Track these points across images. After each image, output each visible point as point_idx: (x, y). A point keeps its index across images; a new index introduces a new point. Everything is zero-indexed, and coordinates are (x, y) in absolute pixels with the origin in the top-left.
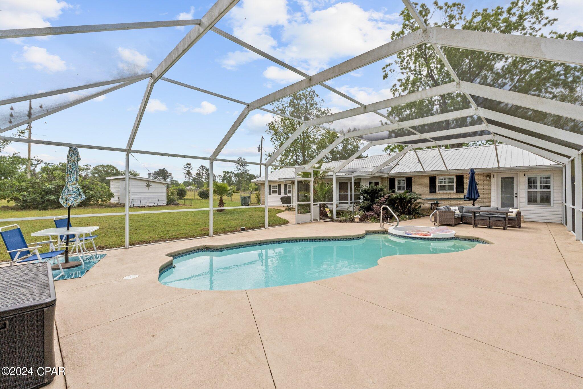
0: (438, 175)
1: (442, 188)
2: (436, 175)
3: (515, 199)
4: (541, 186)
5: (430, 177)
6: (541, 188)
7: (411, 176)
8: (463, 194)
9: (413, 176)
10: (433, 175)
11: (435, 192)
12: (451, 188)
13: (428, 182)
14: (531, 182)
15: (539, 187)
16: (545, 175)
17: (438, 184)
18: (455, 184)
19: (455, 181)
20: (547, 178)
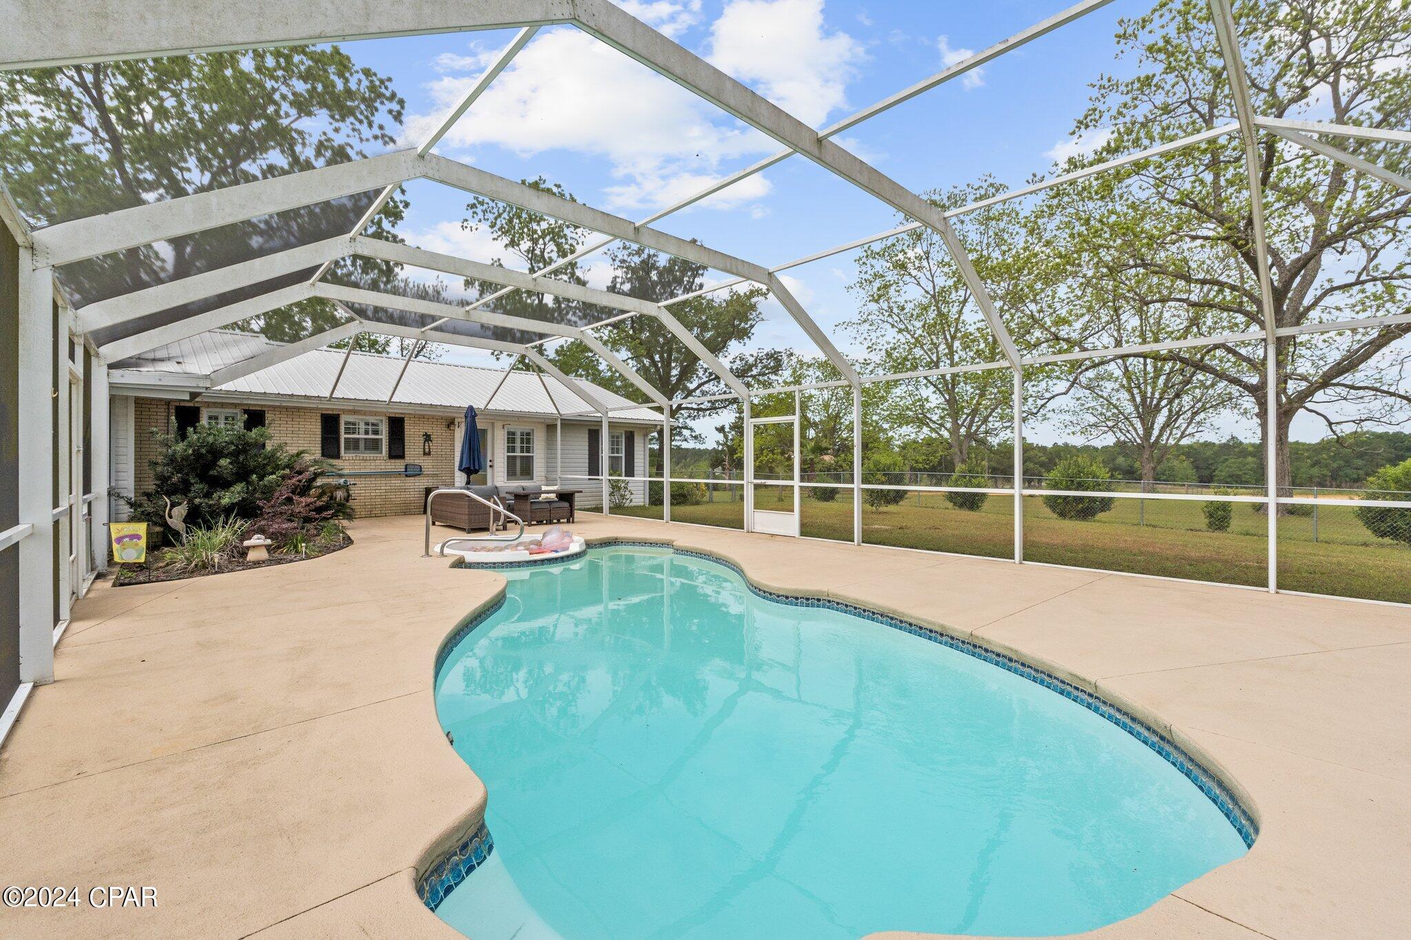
0: (344, 411)
1: (353, 445)
2: (340, 410)
3: (489, 470)
4: (522, 448)
5: (322, 415)
6: (522, 451)
7: (262, 406)
8: (402, 461)
9: (269, 406)
10: (332, 410)
11: (338, 456)
12: (374, 445)
13: (316, 428)
14: (511, 438)
15: (518, 449)
16: (526, 428)
17: (343, 436)
18: (384, 437)
19: (384, 429)
20: (528, 434)
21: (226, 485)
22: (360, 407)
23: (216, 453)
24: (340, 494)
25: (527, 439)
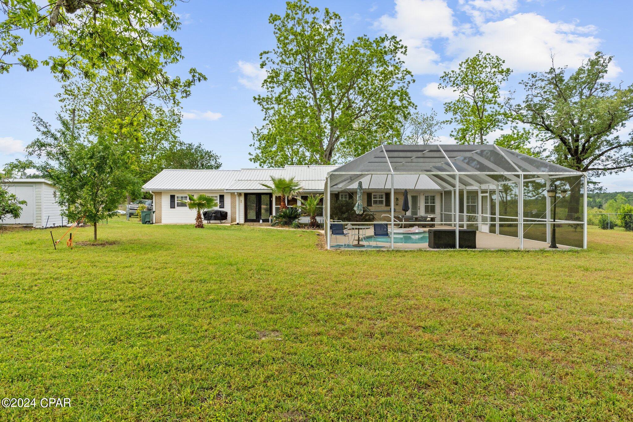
0: (373, 192)
1: (376, 202)
3: (418, 210)
5: (367, 194)
6: (431, 203)
8: (389, 207)
10: (370, 192)
11: (371, 206)
12: (381, 202)
13: (365, 197)
14: (426, 199)
15: (429, 203)
16: (432, 194)
17: (373, 199)
18: (384, 199)
19: (384, 197)
20: (434, 197)
21: (344, 213)
22: (377, 191)
23: (343, 206)
24: (371, 217)
25: (433, 199)
